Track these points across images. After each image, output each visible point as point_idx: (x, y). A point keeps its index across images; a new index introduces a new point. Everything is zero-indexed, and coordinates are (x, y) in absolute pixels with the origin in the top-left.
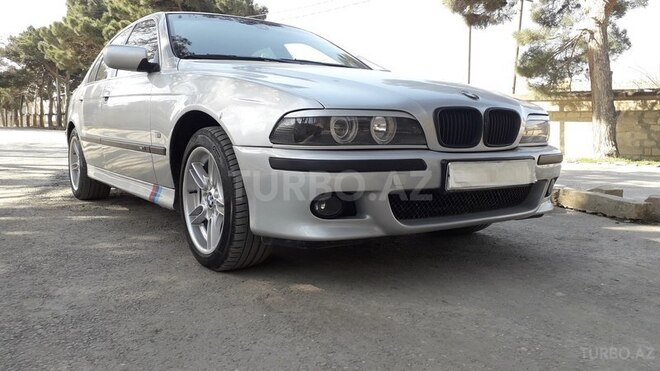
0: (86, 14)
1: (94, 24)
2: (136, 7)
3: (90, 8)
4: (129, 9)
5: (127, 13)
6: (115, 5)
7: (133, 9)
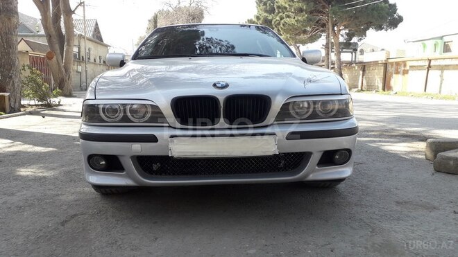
0: (266, 11)
1: (270, 18)
2: (291, 3)
3: (268, 8)
4: (287, 6)
5: (286, 8)
6: (279, 4)
7: (289, 5)
